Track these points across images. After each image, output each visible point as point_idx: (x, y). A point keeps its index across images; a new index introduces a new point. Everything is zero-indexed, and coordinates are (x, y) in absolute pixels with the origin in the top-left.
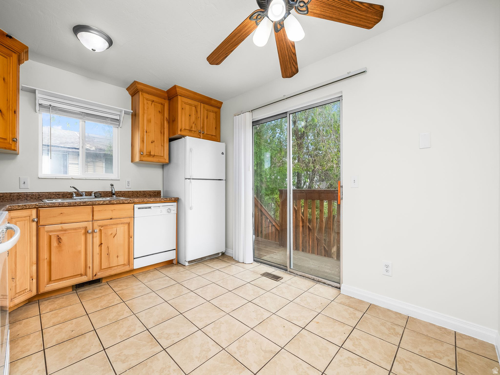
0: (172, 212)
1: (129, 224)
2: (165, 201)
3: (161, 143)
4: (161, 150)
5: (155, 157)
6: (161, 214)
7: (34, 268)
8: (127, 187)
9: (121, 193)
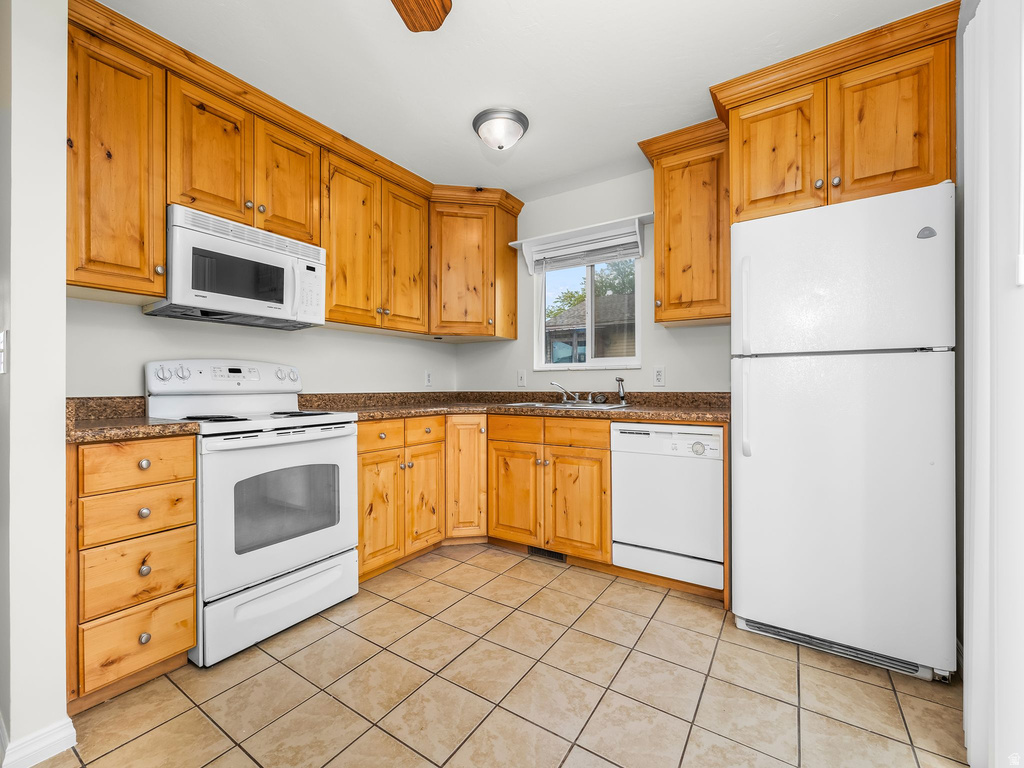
0: (708, 452)
1: (600, 462)
2: (683, 420)
3: (711, 265)
4: (711, 284)
5: (694, 305)
6: (674, 453)
7: (483, 497)
8: (657, 383)
9: (642, 396)
